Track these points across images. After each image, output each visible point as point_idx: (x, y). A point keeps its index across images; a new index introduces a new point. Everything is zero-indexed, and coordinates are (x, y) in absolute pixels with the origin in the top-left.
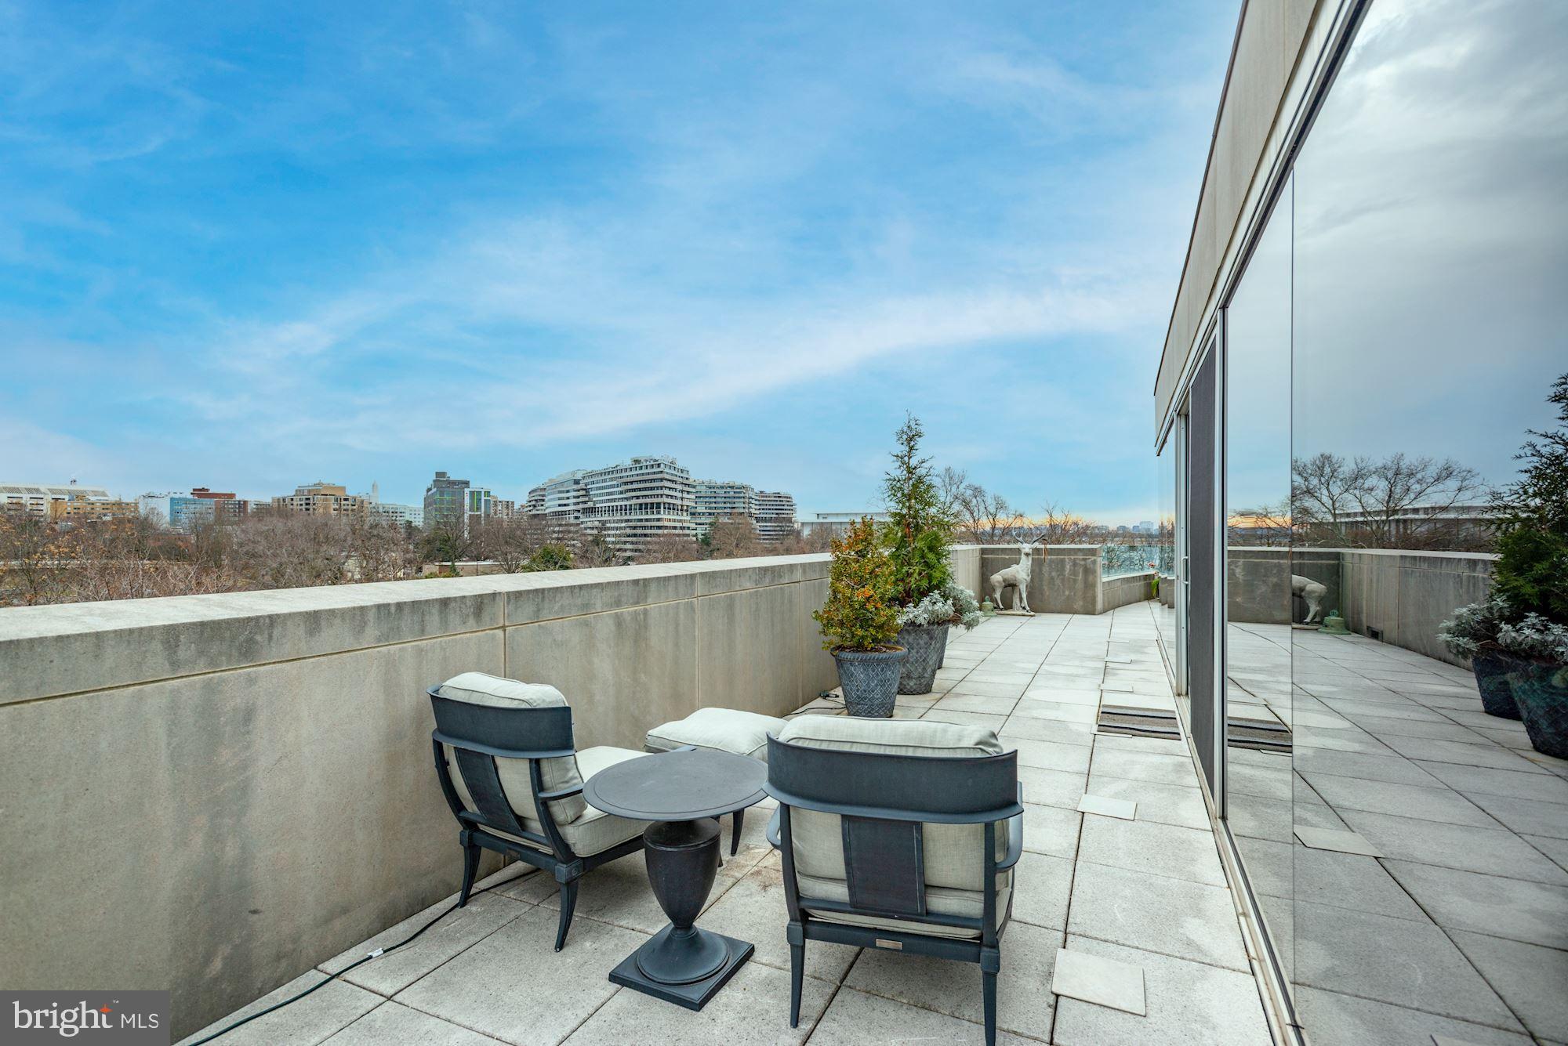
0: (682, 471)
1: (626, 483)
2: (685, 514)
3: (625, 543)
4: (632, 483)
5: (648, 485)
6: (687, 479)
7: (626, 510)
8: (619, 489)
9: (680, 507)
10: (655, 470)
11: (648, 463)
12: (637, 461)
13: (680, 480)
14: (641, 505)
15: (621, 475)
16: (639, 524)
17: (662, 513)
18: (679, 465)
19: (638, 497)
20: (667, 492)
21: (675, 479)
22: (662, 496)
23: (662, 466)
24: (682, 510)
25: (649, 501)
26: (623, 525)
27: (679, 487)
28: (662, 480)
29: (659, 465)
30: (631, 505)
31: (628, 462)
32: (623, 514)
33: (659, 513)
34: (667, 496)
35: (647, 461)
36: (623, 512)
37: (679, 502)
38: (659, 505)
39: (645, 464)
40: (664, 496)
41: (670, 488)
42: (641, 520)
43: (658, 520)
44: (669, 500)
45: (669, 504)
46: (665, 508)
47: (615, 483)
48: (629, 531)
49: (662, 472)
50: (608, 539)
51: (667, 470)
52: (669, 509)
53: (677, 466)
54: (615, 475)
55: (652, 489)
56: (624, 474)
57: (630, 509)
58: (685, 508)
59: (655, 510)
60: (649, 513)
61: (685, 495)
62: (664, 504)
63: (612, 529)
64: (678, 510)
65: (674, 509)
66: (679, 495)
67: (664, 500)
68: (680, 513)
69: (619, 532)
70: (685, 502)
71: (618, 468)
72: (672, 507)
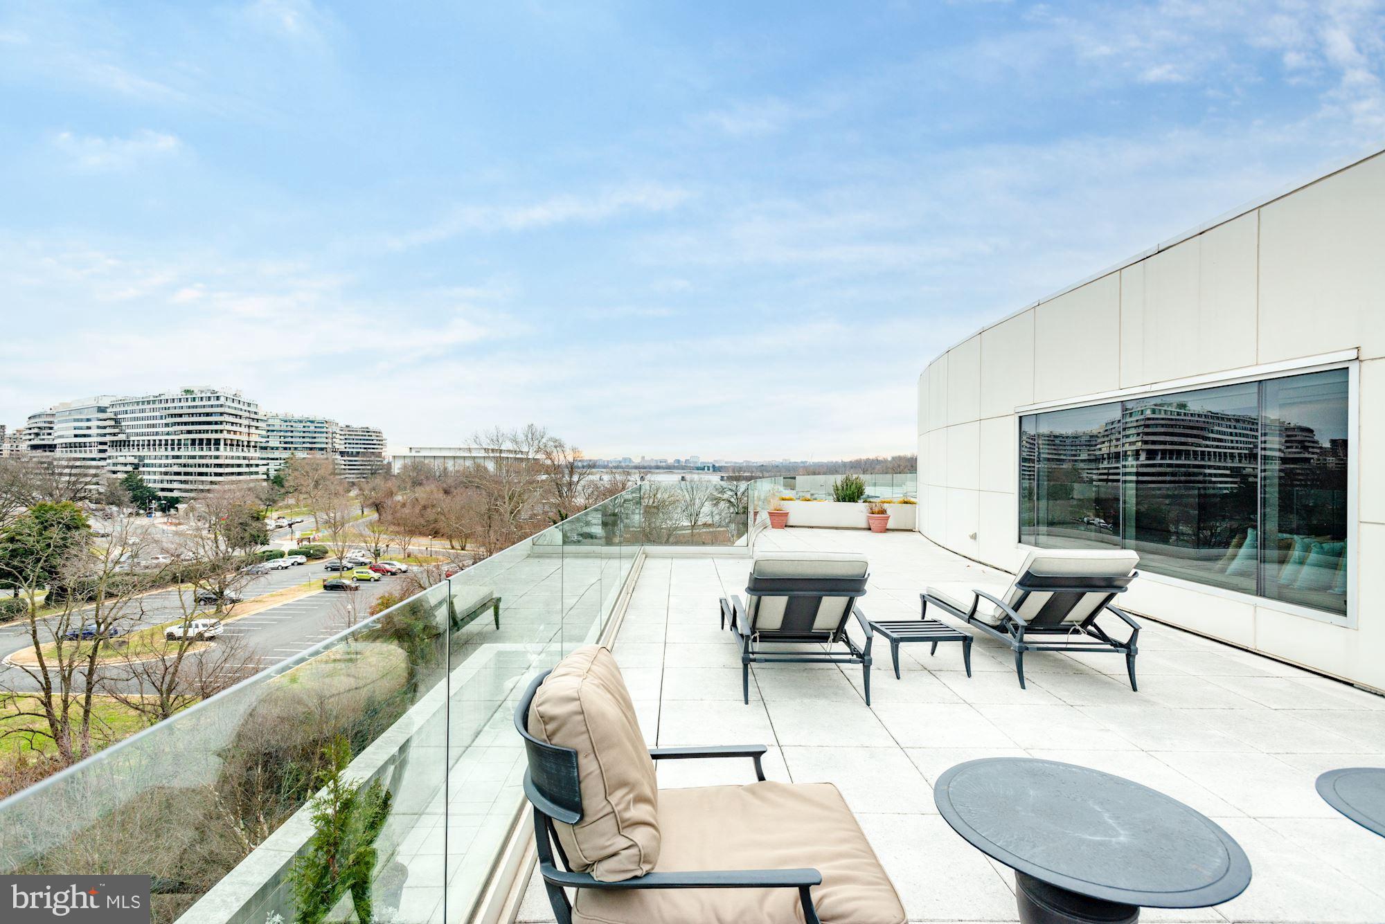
0: (249, 405)
1: (172, 416)
2: (252, 449)
3: (170, 482)
4: (180, 415)
5: (204, 419)
6: (256, 413)
7: (172, 445)
8: (164, 421)
9: (246, 443)
10: (213, 402)
11: (203, 395)
12: (187, 391)
13: (247, 414)
14: (193, 440)
15: (167, 405)
16: (190, 461)
17: (221, 449)
18: (245, 398)
19: (189, 432)
20: (229, 427)
21: (239, 413)
22: (221, 431)
23: (221, 399)
24: (248, 446)
25: (204, 436)
26: (169, 462)
27: (245, 422)
28: (222, 414)
29: (218, 398)
30: (179, 440)
31: (176, 392)
32: (169, 450)
33: (218, 449)
34: (229, 432)
35: (202, 392)
36: (169, 447)
37: (245, 438)
38: (217, 442)
39: (199, 395)
40: (225, 432)
41: (232, 423)
42: (193, 457)
43: (217, 457)
44: (232, 436)
45: (232, 440)
46: (226, 444)
47: (157, 414)
48: (176, 469)
49: (222, 405)
50: (145, 477)
51: (229, 403)
52: (232, 445)
53: (242, 400)
54: (157, 405)
55: (209, 423)
56: (169, 405)
57: (179, 445)
58: (252, 444)
59: (212, 447)
60: (205, 449)
61: (253, 430)
62: (225, 440)
63: (153, 465)
64: (243, 446)
65: (238, 445)
66: (246, 430)
67: (225, 435)
68: (245, 449)
69: (163, 470)
70: (254, 438)
71: (162, 397)
72: (235, 443)
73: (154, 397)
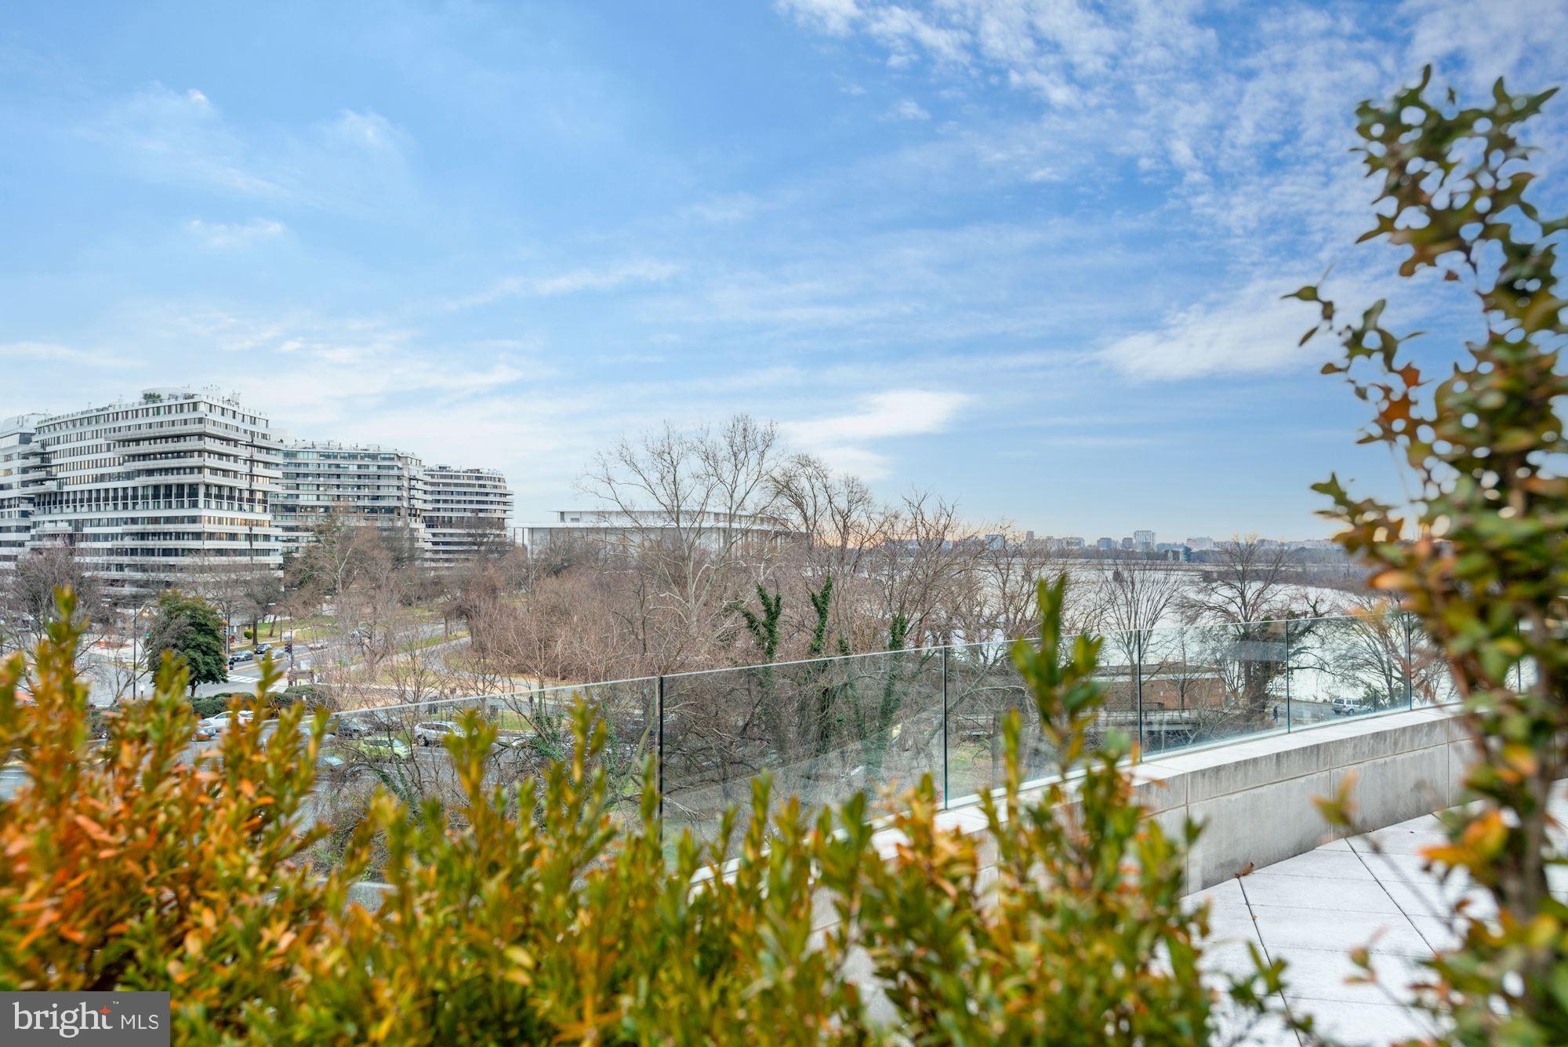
0: (253, 420)
1: (126, 442)
2: (258, 508)
3: (120, 567)
4: (137, 441)
5: (171, 446)
6: (264, 436)
7: (125, 498)
8: (112, 454)
9: (246, 495)
10: (189, 414)
11: (173, 402)
12: (150, 397)
13: (247, 437)
14: (156, 487)
15: (117, 425)
16: (151, 528)
17: (201, 504)
18: (246, 406)
19: (150, 472)
20: (213, 462)
21: (232, 435)
22: (200, 469)
23: (202, 408)
24: (251, 500)
25: (172, 479)
26: (118, 530)
27: (244, 452)
28: (201, 436)
29: (195, 405)
30: (135, 489)
31: (132, 398)
32: (120, 506)
33: (195, 505)
34: (214, 470)
35: (171, 396)
36: (120, 503)
37: (243, 483)
38: (193, 489)
39: (166, 403)
40: (207, 472)
41: (221, 455)
42: (156, 520)
43: (193, 520)
44: (219, 479)
45: (220, 487)
46: (208, 495)
47: (103, 440)
48: (128, 543)
49: (201, 420)
50: (84, 559)
51: (216, 416)
52: (219, 497)
53: (240, 410)
54: (102, 426)
55: (178, 454)
56: (122, 423)
57: (135, 497)
58: (259, 496)
59: (187, 500)
60: (174, 505)
61: (259, 469)
62: (208, 486)
63: (96, 537)
64: (241, 499)
65: (231, 498)
66: (244, 468)
67: (208, 477)
68: (246, 506)
69: (108, 545)
70: (260, 485)
71: (111, 410)
72: (226, 492)
73: (98, 410)
